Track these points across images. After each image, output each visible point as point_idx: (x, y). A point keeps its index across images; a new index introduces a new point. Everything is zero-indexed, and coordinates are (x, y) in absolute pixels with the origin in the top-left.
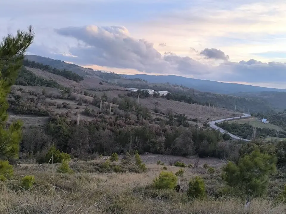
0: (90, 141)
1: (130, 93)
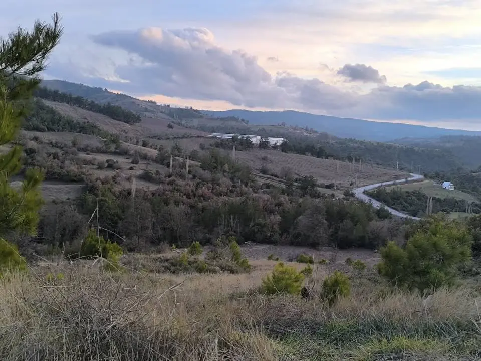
0: (154, 223)
1: (220, 141)
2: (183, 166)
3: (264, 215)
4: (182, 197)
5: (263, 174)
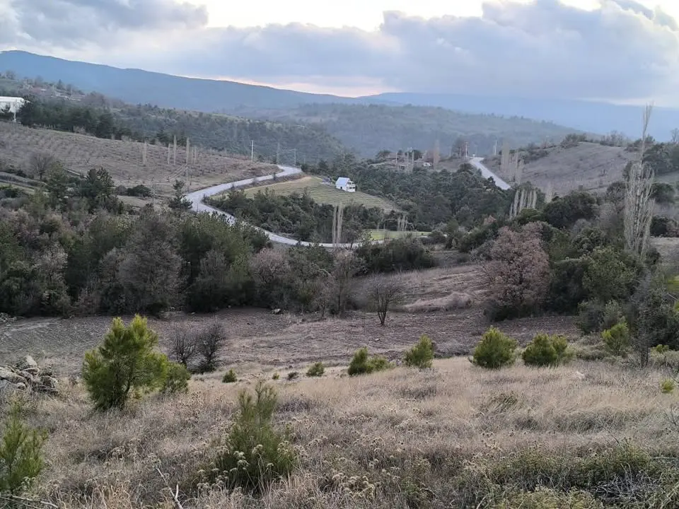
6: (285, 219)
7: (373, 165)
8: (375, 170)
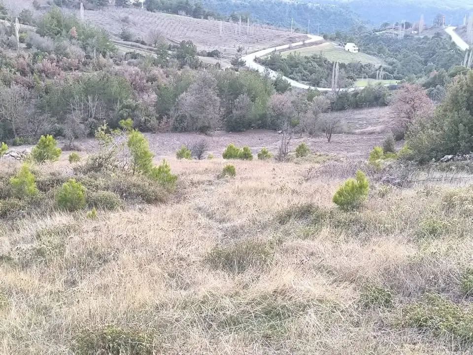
2: (10, 32)
3: (133, 94)
4: (15, 73)
5: (124, 41)
6: (306, 72)
7: (376, 33)
8: (377, 37)
